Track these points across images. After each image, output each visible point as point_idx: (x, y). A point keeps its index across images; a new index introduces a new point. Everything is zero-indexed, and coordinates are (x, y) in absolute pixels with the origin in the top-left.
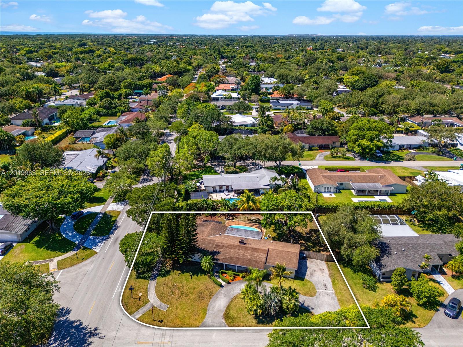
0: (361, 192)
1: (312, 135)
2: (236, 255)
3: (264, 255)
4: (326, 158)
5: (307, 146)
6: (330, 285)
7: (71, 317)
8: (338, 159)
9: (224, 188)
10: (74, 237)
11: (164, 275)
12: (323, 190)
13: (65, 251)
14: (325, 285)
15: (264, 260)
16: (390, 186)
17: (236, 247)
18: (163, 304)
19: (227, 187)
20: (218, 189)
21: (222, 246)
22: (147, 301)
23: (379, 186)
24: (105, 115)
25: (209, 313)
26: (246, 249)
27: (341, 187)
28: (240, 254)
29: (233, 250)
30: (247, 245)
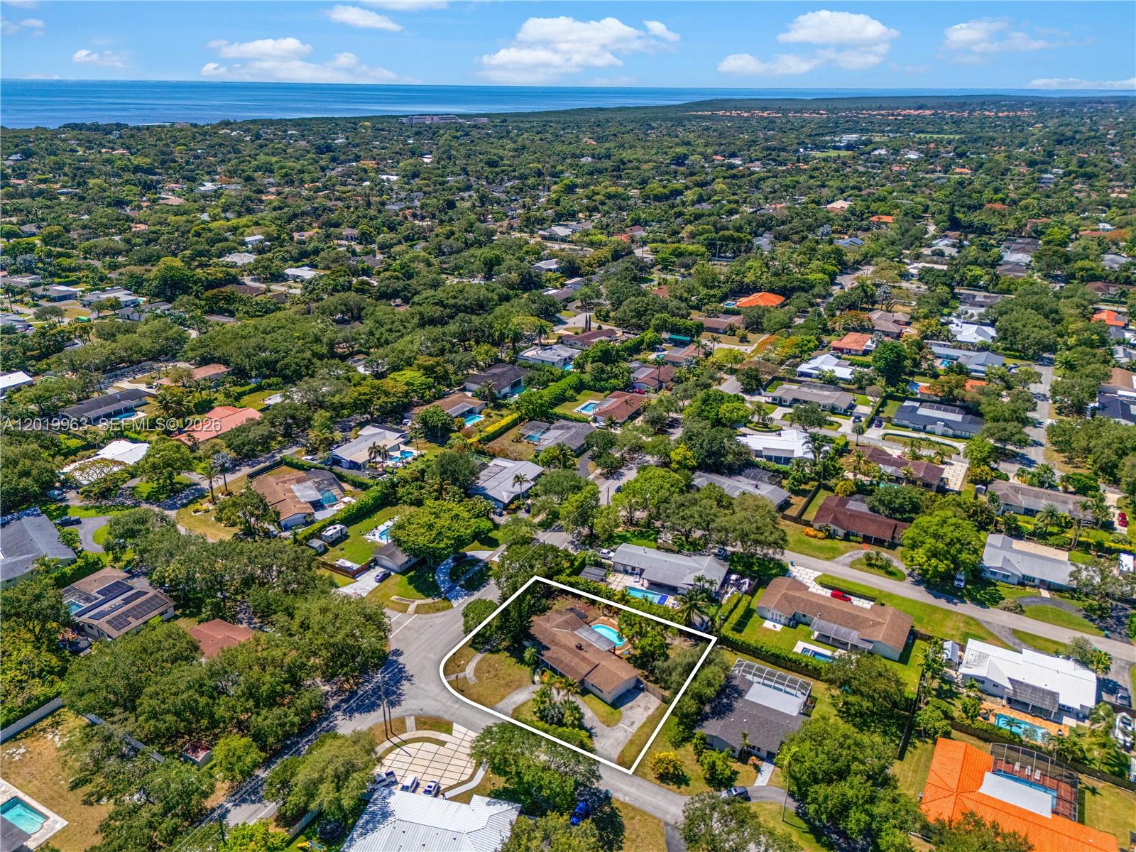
0: (824, 639)
2: (563, 658)
3: (589, 668)
4: (852, 565)
5: (841, 532)
6: (637, 725)
7: (401, 660)
8: (872, 569)
10: (443, 582)
11: (491, 652)
12: (769, 616)
13: (428, 596)
14: (633, 722)
15: (584, 673)
16: (871, 642)
17: (570, 650)
18: (474, 678)
19: (643, 570)
21: (557, 644)
22: (463, 670)
23: (854, 637)
25: (505, 701)
26: (577, 655)
27: (803, 619)
28: (566, 657)
29: (564, 652)
30: (582, 652)
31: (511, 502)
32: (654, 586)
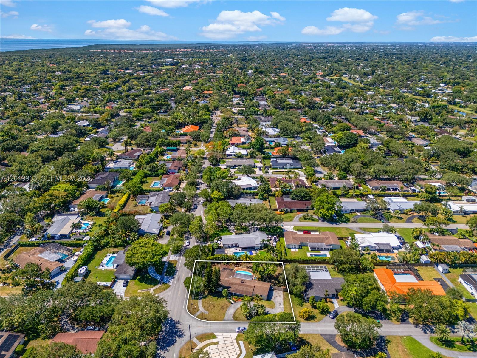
0: (313, 249)
1: (294, 200)
2: (239, 289)
3: (253, 289)
4: (300, 220)
5: (289, 210)
6: (282, 304)
8: (308, 220)
9: (234, 245)
10: (156, 276)
11: (204, 298)
12: (292, 247)
13: (155, 285)
14: (280, 304)
15: (252, 291)
16: (330, 245)
17: (239, 284)
18: (206, 311)
19: (236, 244)
20: (230, 245)
21: (232, 284)
22: (199, 310)
23: (324, 245)
24: (150, 176)
25: (226, 315)
26: (244, 285)
27: (303, 245)
28: (241, 288)
29: (238, 286)
30: (244, 284)
31: (159, 233)
32: (244, 249)
